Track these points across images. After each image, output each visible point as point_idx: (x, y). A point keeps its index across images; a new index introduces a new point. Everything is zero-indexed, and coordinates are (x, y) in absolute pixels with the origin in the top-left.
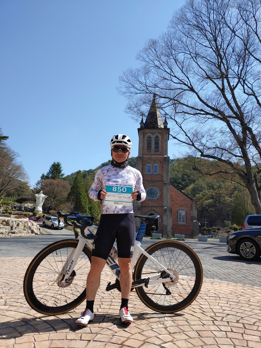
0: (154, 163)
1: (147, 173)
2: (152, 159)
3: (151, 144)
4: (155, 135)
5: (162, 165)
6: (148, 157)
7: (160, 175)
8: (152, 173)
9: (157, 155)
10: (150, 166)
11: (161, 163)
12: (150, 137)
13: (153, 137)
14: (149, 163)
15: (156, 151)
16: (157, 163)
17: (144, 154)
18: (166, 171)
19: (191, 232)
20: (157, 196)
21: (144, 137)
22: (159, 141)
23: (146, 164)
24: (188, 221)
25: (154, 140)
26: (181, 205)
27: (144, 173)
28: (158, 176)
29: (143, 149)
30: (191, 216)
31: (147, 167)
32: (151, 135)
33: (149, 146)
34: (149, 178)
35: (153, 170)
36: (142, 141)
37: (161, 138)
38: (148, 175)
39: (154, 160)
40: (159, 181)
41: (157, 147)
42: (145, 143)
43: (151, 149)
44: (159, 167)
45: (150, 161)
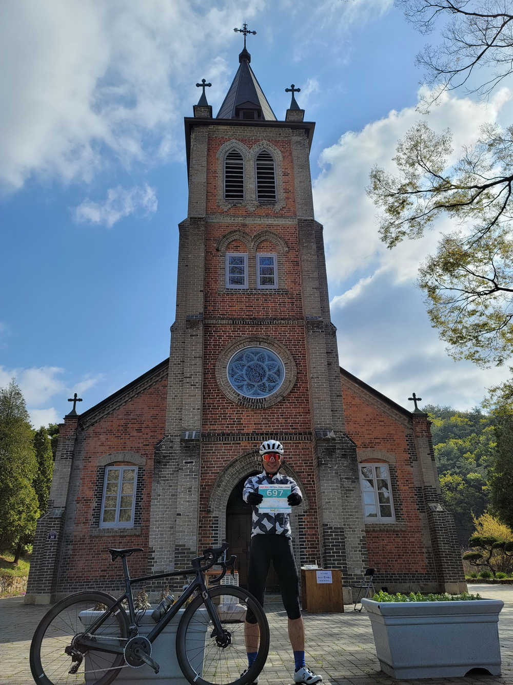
0: (258, 248)
1: (230, 286)
2: (247, 230)
4: (256, 150)
5: (292, 255)
6: (233, 225)
7: (286, 292)
8: (253, 286)
9: (267, 216)
10: (241, 260)
11: (288, 248)
12: (234, 156)
13: (250, 154)
14: (236, 248)
15: (261, 204)
16: (273, 248)
17: (213, 213)
18: (315, 275)
19: (426, 561)
20: (282, 385)
21: (211, 153)
22: (272, 169)
23: (223, 249)
24: (405, 510)
25: (252, 163)
26: (368, 441)
27: (213, 286)
28: (280, 299)
29: (210, 194)
30: (417, 484)
31: (227, 262)
32: (242, 148)
33: (234, 188)
34: (237, 308)
35: (252, 274)
36: (205, 164)
37: (281, 158)
38: (231, 293)
39: (258, 236)
40: (286, 319)
41: (266, 190)
42: (215, 172)
43: (242, 196)
44: (279, 264)
45: (242, 239)
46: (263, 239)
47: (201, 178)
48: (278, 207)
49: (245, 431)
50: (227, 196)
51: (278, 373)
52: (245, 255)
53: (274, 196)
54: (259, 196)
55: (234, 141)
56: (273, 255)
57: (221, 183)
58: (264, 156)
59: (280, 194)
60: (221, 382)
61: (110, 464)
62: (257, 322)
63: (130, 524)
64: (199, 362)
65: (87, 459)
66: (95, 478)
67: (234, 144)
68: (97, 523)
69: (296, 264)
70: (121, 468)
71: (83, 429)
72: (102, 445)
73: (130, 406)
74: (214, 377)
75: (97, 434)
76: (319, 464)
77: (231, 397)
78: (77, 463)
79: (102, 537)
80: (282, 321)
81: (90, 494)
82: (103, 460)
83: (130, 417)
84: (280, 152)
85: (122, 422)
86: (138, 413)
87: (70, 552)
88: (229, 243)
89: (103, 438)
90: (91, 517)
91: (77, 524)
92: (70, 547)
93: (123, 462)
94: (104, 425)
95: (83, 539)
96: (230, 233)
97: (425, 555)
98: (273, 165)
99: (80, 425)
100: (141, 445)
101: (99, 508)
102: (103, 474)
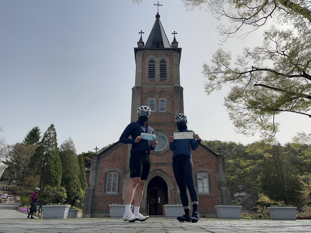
0: (160, 96)
2: (156, 90)
3: (155, 69)
4: (160, 59)
5: (171, 99)
6: (151, 88)
7: (169, 113)
8: (157, 111)
9: (163, 84)
10: (154, 101)
11: (170, 96)
12: (152, 61)
13: (157, 61)
14: (152, 97)
15: (161, 80)
16: (165, 97)
17: (144, 84)
18: (179, 107)
21: (144, 61)
22: (166, 66)
23: (147, 97)
25: (158, 64)
28: (167, 116)
29: (143, 77)
30: (218, 180)
31: (149, 102)
32: (155, 58)
33: (152, 73)
35: (157, 106)
36: (141, 65)
37: (169, 62)
39: (160, 92)
40: (168, 123)
41: (163, 74)
42: (145, 68)
43: (154, 77)
44: (167, 102)
45: (154, 94)
46: (161, 93)
47: (140, 71)
48: (167, 81)
49: (154, 162)
50: (149, 77)
51: (166, 142)
52: (155, 99)
53: (166, 77)
54: (161, 77)
55: (152, 55)
56: (165, 99)
57: (147, 72)
58: (163, 61)
59: (168, 76)
61: (108, 172)
62: (158, 124)
63: (116, 193)
65: (101, 170)
66: (104, 177)
67: (152, 57)
68: (105, 192)
69: (173, 102)
70: (113, 173)
71: (99, 160)
72: (106, 165)
73: (115, 151)
75: (104, 161)
78: (98, 171)
79: (106, 196)
81: (102, 182)
82: (106, 170)
83: (116, 155)
84: (168, 60)
85: (113, 157)
86: (118, 153)
87: (97, 201)
88: (150, 95)
89: (106, 162)
90: (103, 190)
91: (98, 192)
92: (96, 199)
93: (113, 171)
94: (107, 158)
95: (100, 197)
96: (150, 92)
98: (166, 64)
99: (98, 158)
100: (119, 165)
101: (105, 187)
102: (107, 175)
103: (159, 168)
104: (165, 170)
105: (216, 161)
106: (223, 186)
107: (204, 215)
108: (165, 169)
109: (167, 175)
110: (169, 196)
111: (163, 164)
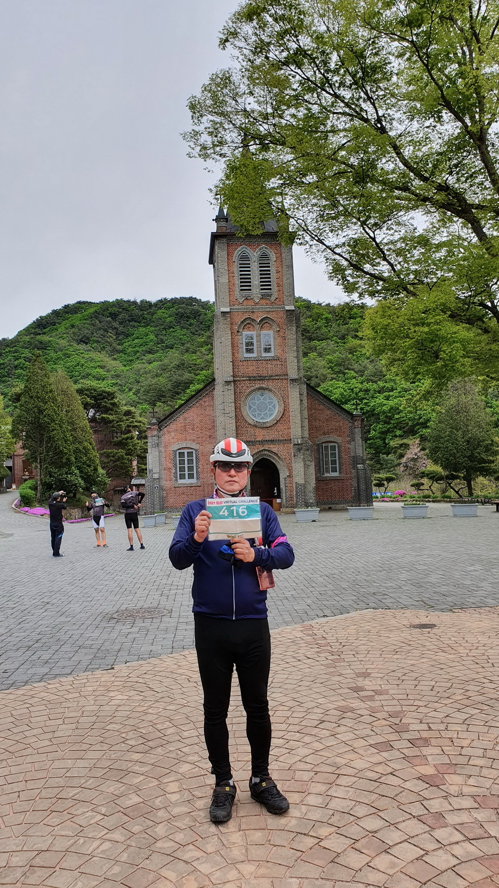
0: (262, 328)
1: (246, 355)
2: (255, 316)
3: (250, 275)
4: (258, 253)
5: (281, 333)
6: (246, 313)
7: (278, 358)
8: (259, 354)
9: (267, 305)
10: (252, 337)
11: (279, 327)
12: (245, 257)
13: (254, 256)
14: (249, 329)
15: (263, 296)
16: (270, 328)
17: (234, 305)
18: (295, 348)
19: (353, 494)
20: (276, 413)
21: (230, 257)
22: (269, 267)
23: (241, 330)
24: (344, 468)
25: (256, 264)
26: (326, 431)
27: (236, 354)
28: (275, 363)
29: (231, 290)
30: (352, 454)
31: (244, 339)
32: (249, 252)
33: (245, 282)
34: (251, 369)
35: (259, 347)
36: (226, 268)
37: (275, 259)
38: (247, 360)
39: (262, 320)
40: (278, 375)
41: (266, 284)
42: (233, 273)
43: (250, 290)
44: (275, 339)
45: (252, 322)
46: (264, 322)
47: (224, 279)
48: (273, 298)
49: (258, 439)
50: (241, 290)
51: (274, 406)
52: (254, 333)
53: (270, 289)
54: (262, 289)
55: (244, 246)
56: (271, 332)
57: (237, 281)
58: (264, 257)
59: (274, 288)
60: (244, 414)
61: (179, 449)
62: (262, 378)
63: (194, 481)
64: (233, 404)
65: (166, 447)
66: (172, 457)
67: (244, 249)
68: (176, 480)
69: (284, 338)
70: (186, 451)
71: (161, 430)
72: (173, 438)
73: (185, 415)
74: (240, 411)
75: (169, 432)
76: (295, 456)
77: (250, 422)
78: (161, 449)
79: (180, 487)
80: (277, 377)
81: (170, 465)
82: (175, 447)
83: (187, 422)
84: (274, 254)
85: (183, 425)
86: (191, 418)
87: (165, 495)
88: (245, 326)
89: (173, 434)
90: (172, 477)
91: (166, 481)
92: (164, 492)
93: (186, 448)
94: (173, 426)
95: (170, 488)
96: (244, 320)
97: (353, 491)
98: (269, 264)
99: (159, 428)
100: (195, 438)
101: (176, 472)
102: (176, 454)
103: (266, 447)
104: (275, 450)
105: (350, 424)
106: (360, 464)
107: (330, 506)
108: (274, 448)
109: (279, 457)
110: (282, 486)
111: (272, 441)
